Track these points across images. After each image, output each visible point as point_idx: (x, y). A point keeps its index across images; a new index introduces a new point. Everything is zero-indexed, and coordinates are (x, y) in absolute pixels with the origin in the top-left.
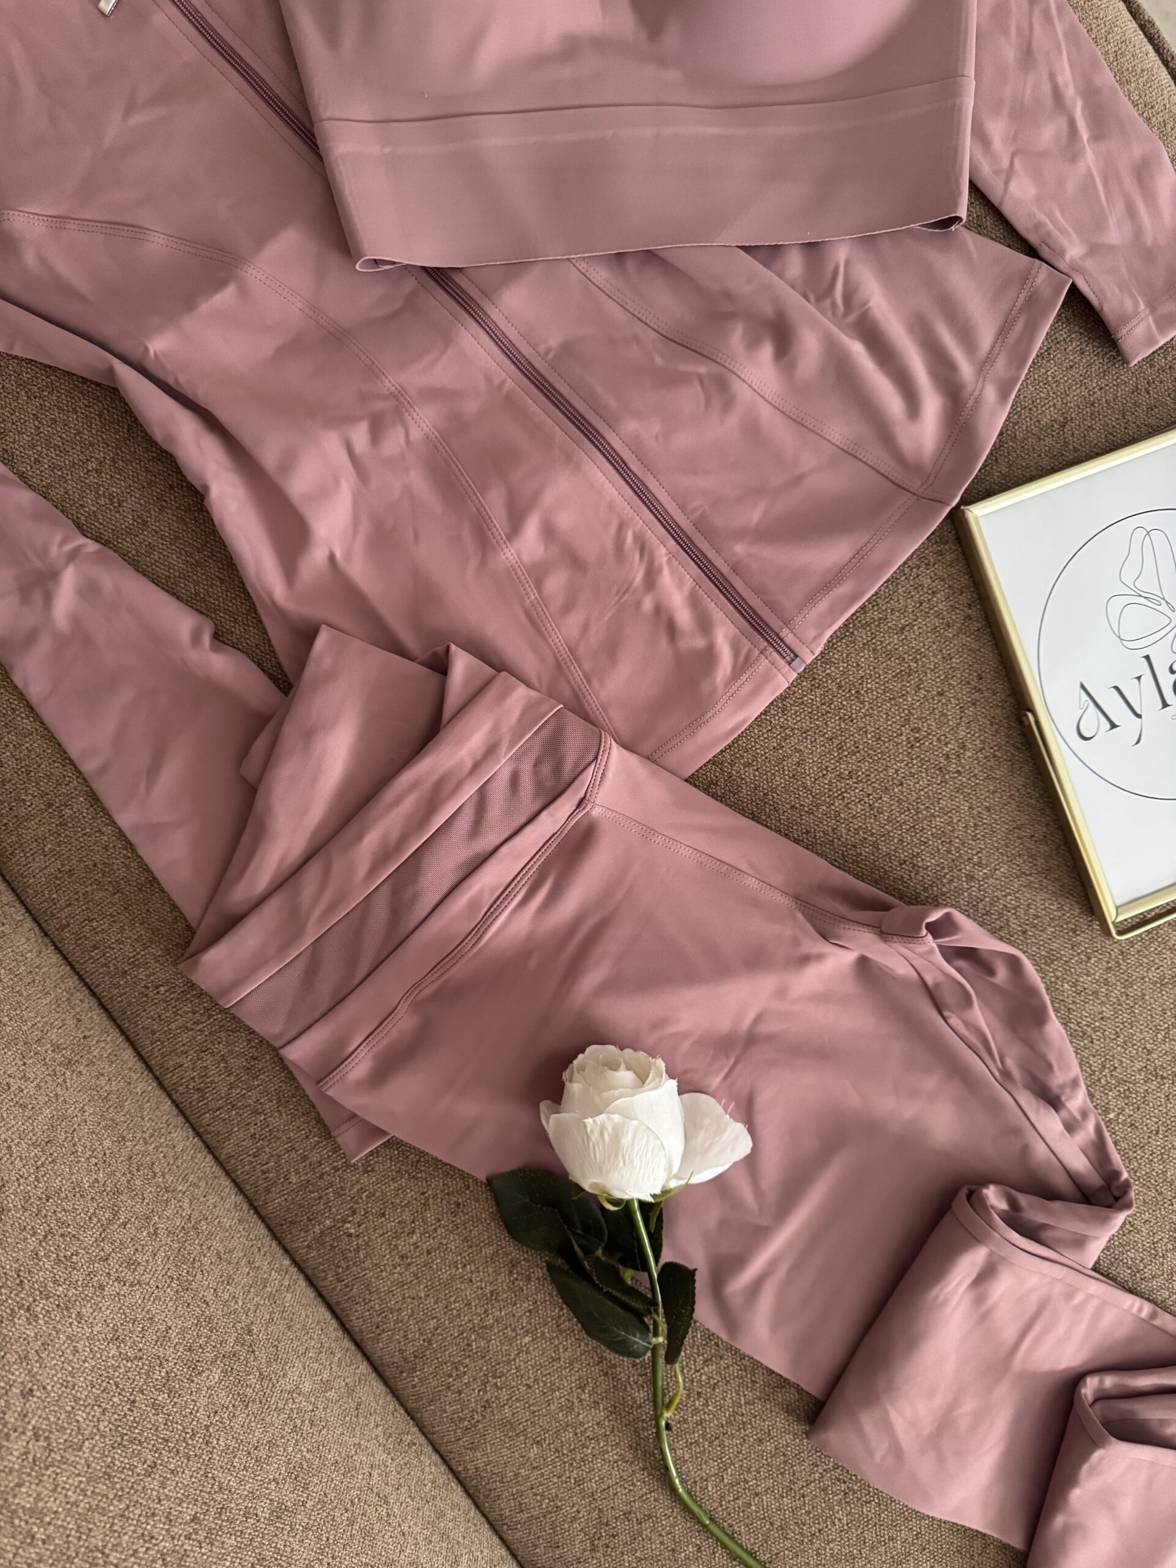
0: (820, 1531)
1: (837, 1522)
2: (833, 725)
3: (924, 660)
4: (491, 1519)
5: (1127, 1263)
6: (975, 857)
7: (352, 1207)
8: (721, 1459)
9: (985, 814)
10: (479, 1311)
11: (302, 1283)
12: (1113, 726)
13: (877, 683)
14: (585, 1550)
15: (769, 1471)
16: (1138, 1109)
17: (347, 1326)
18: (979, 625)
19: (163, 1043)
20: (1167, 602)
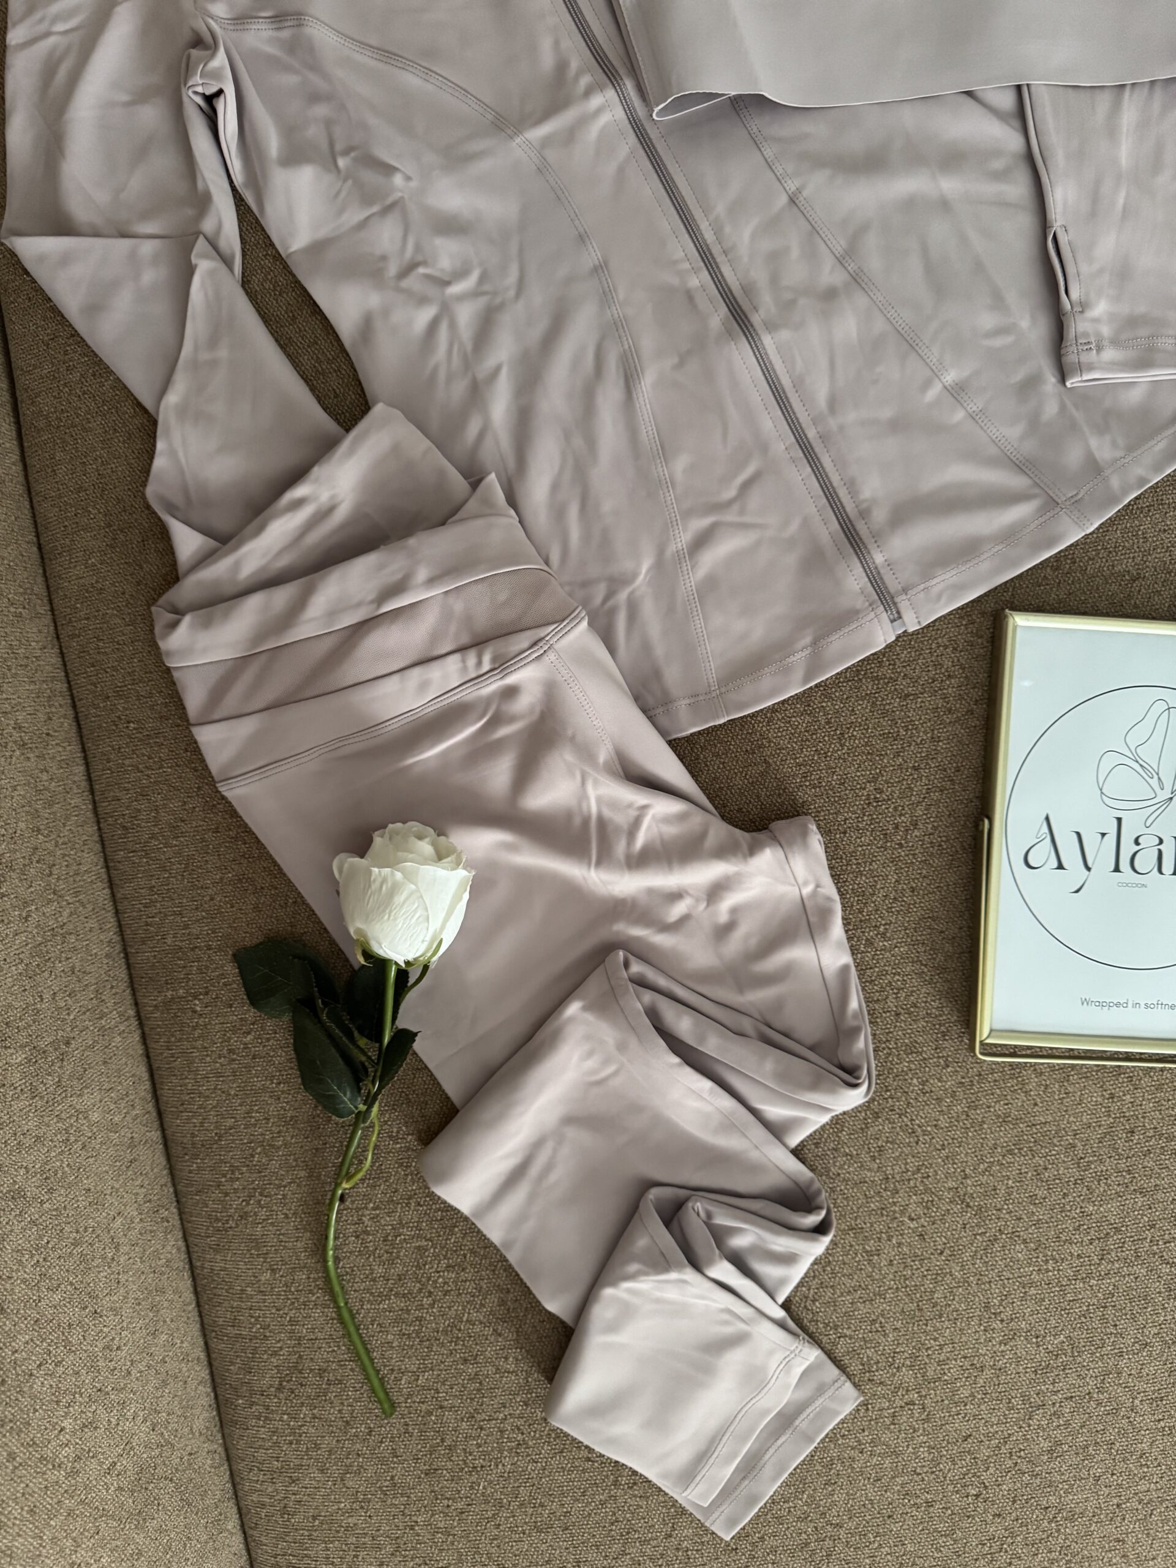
0: (482, 1467)
1: (500, 1467)
2: (808, 754)
3: (914, 732)
4: (206, 1321)
5: (862, 1358)
6: (882, 927)
7: (207, 987)
8: (424, 1360)
9: (908, 893)
10: (273, 1129)
11: (136, 1037)
12: (1060, 866)
13: (863, 734)
14: (271, 1386)
15: (461, 1391)
16: (933, 1224)
17: (158, 1093)
18: (978, 723)
19: (112, 773)
20: (1159, 779)
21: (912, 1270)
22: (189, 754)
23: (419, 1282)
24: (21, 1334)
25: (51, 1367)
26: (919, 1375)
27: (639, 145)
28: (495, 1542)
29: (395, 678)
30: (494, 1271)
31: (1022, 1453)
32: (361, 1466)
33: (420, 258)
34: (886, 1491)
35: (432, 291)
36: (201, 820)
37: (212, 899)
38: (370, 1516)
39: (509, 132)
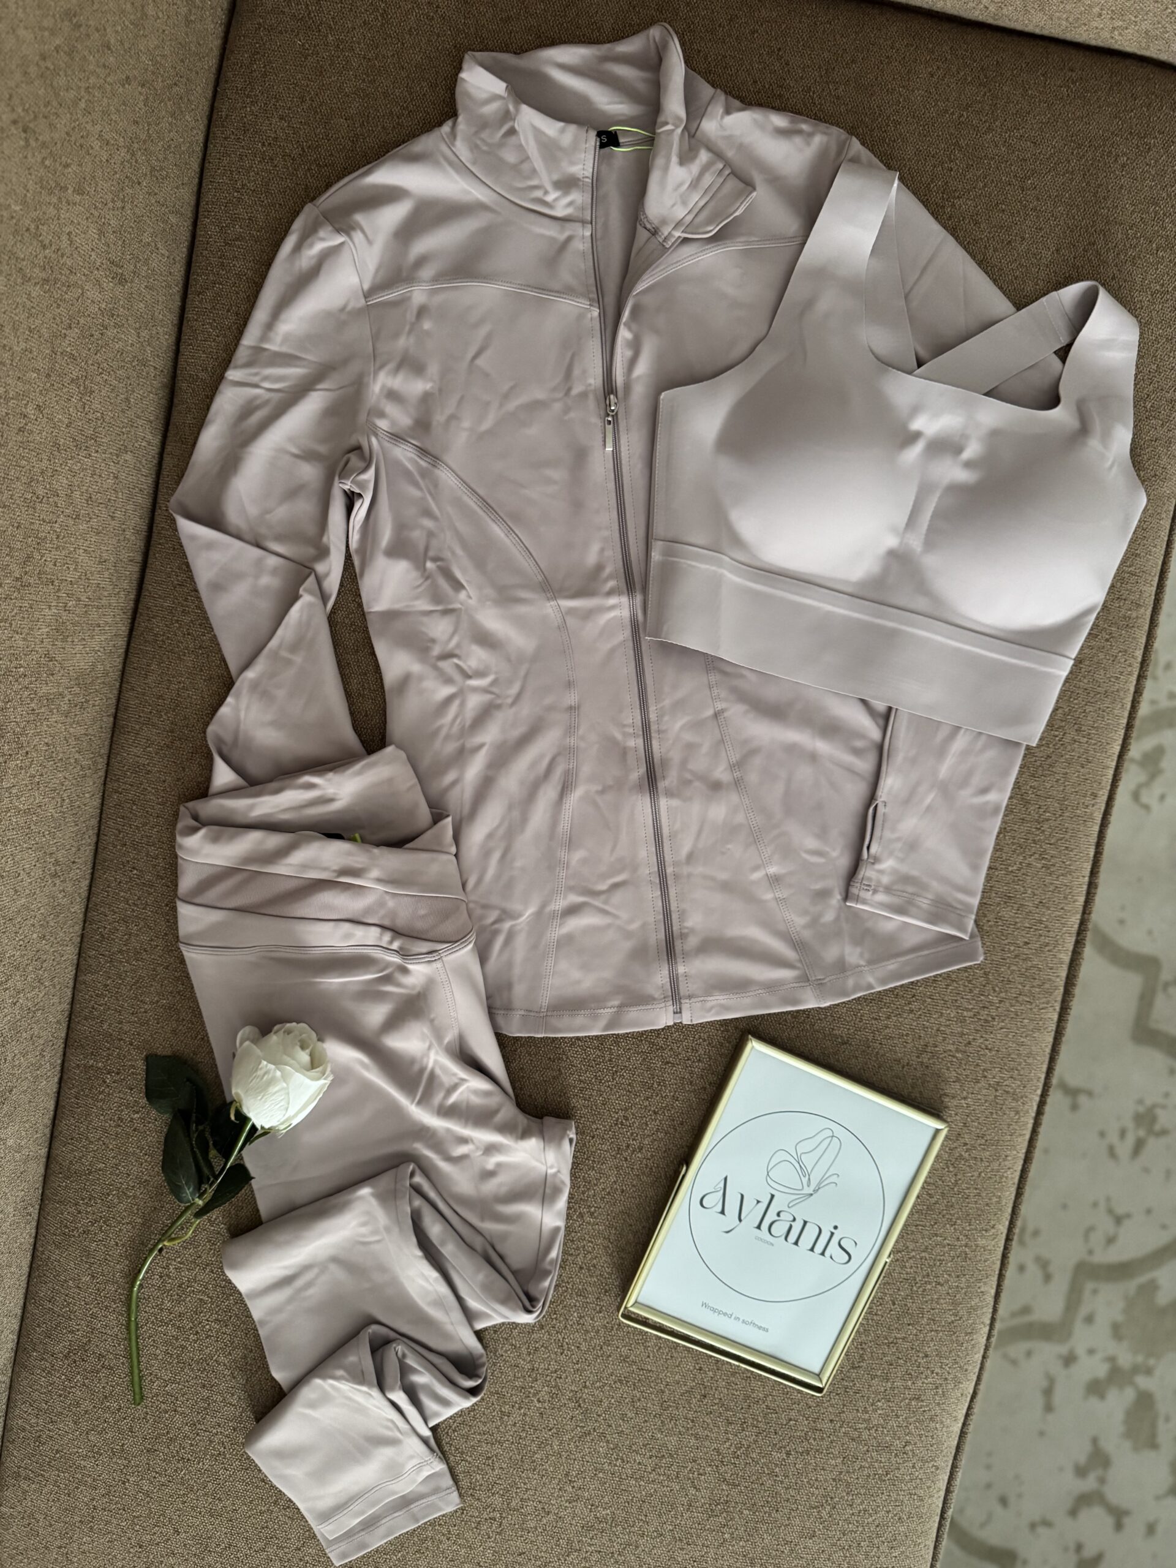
0: (188, 1460)
1: (201, 1464)
3: (663, 1088)
4: (30, 1288)
5: (472, 1479)
6: (593, 1208)
7: (119, 1069)
8: (176, 1375)
9: (619, 1192)
10: (130, 1183)
11: (56, 1079)
12: (723, 1212)
13: (630, 1076)
14: (61, 1352)
15: (193, 1405)
16: (552, 1409)
17: (56, 1122)
18: (706, 1098)
19: (108, 896)
20: (809, 1179)
21: (527, 1434)
22: (168, 908)
23: (192, 1323)
26: (505, 1503)
27: (631, 638)
29: (332, 924)
30: (246, 1334)
32: (105, 1430)
33: (457, 652)
35: (457, 677)
36: (158, 956)
37: (145, 1012)
38: (97, 1465)
39: (549, 595)
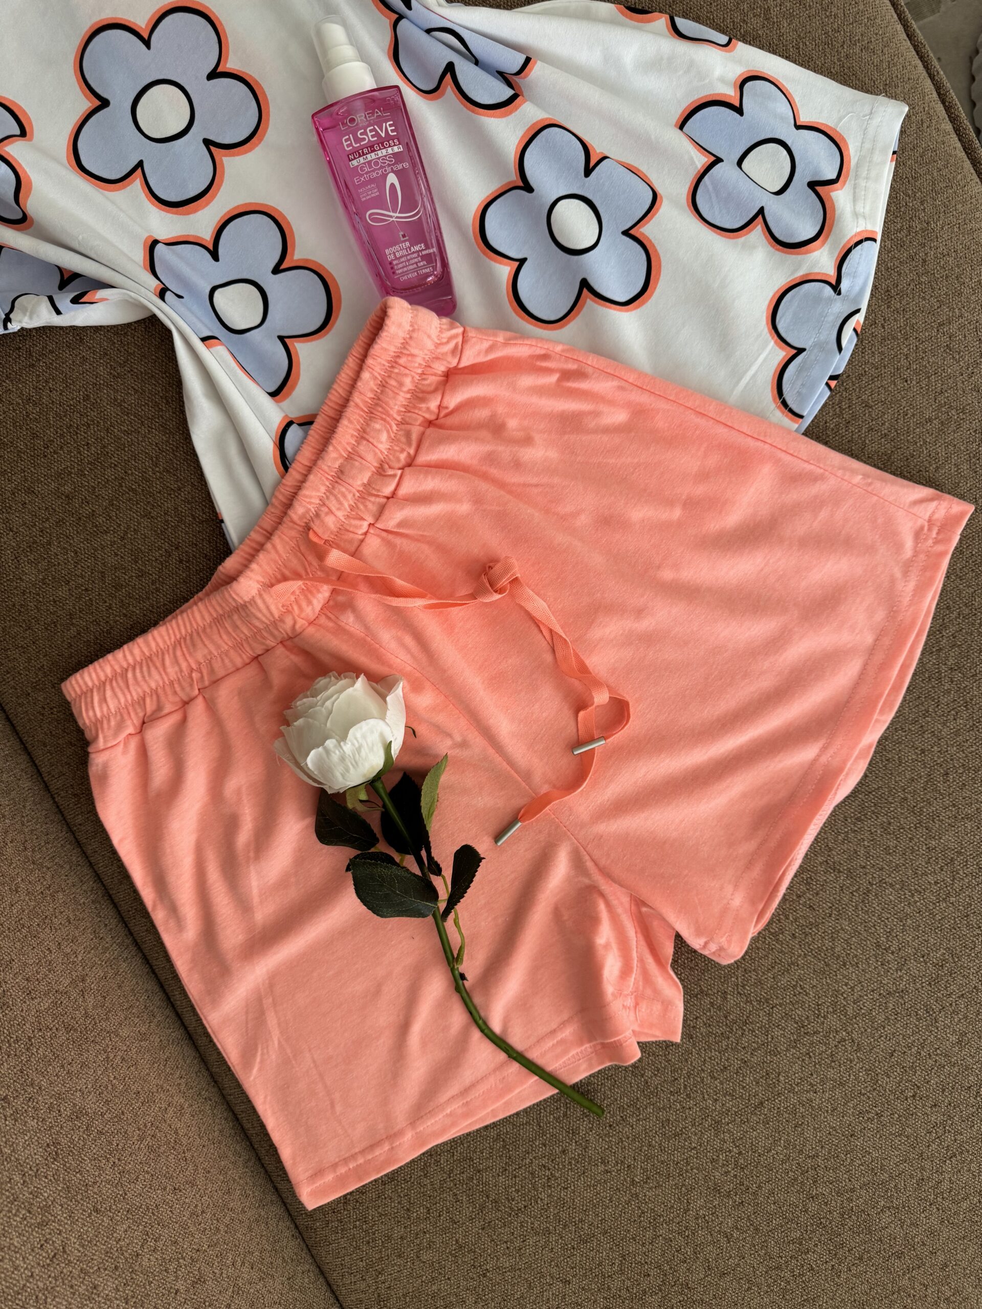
21: (811, 937)
24: (118, 1225)
25: (152, 1244)
26: (842, 1017)
28: (553, 1263)
31: (938, 1051)
34: (843, 1117)
